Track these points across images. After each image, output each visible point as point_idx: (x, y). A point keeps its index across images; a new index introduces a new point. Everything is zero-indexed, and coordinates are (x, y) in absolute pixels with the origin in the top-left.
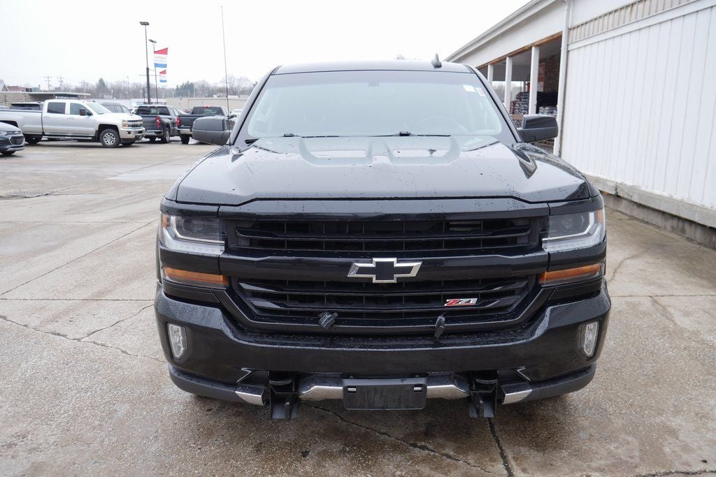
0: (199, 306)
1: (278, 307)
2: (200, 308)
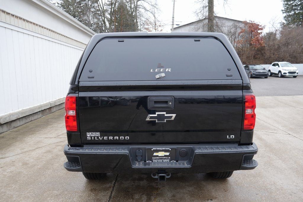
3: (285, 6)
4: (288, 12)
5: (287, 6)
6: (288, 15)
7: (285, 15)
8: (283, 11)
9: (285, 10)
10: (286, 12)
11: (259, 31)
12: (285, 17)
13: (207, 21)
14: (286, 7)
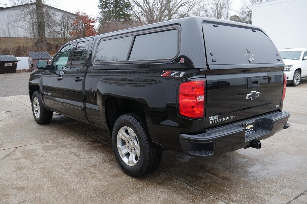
3: (101, 2)
4: (104, 8)
5: (102, 2)
6: (103, 11)
7: (101, 10)
8: (99, 7)
9: (101, 6)
10: (101, 8)
11: (91, 24)
12: (101, 13)
13: (34, 7)
14: (101, 4)
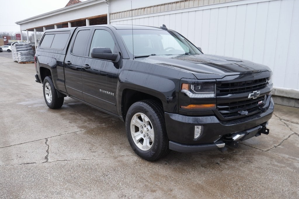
0: (208, 117)
1: (229, 112)
2: (209, 117)
